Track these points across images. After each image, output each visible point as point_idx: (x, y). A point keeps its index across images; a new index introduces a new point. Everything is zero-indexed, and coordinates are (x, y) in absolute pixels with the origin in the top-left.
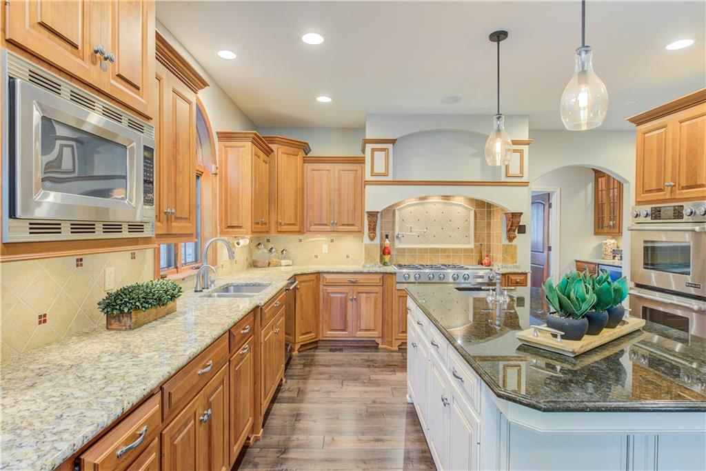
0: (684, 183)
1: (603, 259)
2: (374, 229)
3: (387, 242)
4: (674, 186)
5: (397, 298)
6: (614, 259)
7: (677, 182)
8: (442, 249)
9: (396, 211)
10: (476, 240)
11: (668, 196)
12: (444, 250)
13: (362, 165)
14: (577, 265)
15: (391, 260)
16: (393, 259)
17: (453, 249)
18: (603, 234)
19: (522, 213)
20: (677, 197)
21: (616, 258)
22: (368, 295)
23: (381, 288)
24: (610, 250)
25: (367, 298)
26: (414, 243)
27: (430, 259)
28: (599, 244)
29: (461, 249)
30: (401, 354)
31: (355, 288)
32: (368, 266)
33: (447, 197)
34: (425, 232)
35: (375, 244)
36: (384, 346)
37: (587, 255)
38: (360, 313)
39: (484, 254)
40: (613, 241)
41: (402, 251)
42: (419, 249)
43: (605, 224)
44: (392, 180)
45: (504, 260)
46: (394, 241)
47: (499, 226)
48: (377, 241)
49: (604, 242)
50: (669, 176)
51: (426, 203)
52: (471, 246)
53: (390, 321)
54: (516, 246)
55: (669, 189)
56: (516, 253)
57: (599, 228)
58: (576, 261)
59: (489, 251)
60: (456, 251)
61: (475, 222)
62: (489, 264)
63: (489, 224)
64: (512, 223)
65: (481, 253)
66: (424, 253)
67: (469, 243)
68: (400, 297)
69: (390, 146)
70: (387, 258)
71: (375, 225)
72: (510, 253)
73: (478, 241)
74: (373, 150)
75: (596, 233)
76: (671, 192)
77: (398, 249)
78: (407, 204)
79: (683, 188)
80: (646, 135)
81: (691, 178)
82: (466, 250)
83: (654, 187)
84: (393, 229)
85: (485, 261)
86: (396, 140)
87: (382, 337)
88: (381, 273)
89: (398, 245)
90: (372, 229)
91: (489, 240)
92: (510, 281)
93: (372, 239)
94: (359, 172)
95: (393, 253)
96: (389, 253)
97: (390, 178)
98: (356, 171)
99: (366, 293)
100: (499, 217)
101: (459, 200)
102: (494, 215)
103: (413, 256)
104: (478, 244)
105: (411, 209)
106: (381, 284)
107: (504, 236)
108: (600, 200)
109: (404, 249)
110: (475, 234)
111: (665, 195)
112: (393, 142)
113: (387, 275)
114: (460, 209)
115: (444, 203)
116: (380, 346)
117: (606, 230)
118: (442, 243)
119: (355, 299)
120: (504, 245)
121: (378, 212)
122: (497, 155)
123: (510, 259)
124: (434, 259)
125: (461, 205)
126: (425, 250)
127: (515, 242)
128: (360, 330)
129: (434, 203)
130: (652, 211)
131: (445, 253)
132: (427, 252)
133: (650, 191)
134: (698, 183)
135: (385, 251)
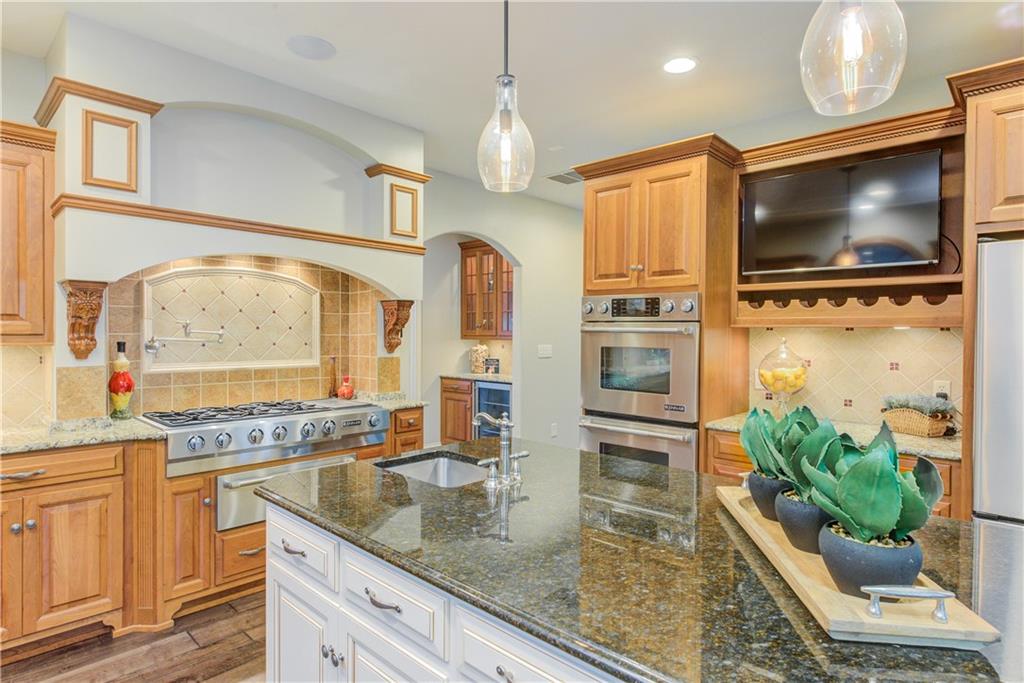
0: (657, 268)
1: (473, 372)
2: (90, 329)
3: (123, 362)
4: (643, 270)
5: (169, 499)
6: (487, 372)
7: (647, 265)
8: (257, 372)
9: (146, 285)
10: (324, 351)
11: (634, 285)
12: (262, 373)
13: (44, 153)
14: (442, 384)
15: (132, 403)
16: (138, 401)
17: (280, 370)
18: (474, 337)
19: (412, 302)
20: (646, 286)
21: (490, 371)
22: (79, 507)
23: (119, 481)
24: (481, 360)
25: (73, 517)
26: (193, 361)
27: (232, 394)
28: (467, 352)
29: (295, 370)
30: (185, 634)
31: (29, 496)
32: (68, 425)
33: (266, 261)
34: (221, 336)
35: (89, 369)
36: (129, 629)
37: (453, 368)
38: (50, 561)
39: (340, 376)
40: (485, 347)
41: (161, 381)
42: (205, 373)
43: (478, 324)
44: (147, 203)
45: (381, 385)
46: (138, 356)
47: (367, 323)
48: (99, 359)
49: (475, 348)
50: (634, 256)
51: (222, 272)
52: (315, 362)
53: (148, 561)
54: (398, 359)
55: (636, 273)
56: (398, 373)
57: (468, 329)
58: (442, 378)
59: (346, 371)
60: (285, 373)
61: (322, 317)
62: (350, 396)
63: (346, 320)
64: (398, 319)
65: (335, 375)
66: (218, 381)
67: (311, 356)
68: (176, 494)
69: (142, 119)
70: (123, 400)
71: (95, 319)
72: (389, 373)
73: (328, 353)
74: (91, 118)
75: (464, 336)
76: (638, 279)
77: (152, 376)
78: (172, 270)
79: (655, 274)
80: (599, 194)
81: (667, 260)
82: (305, 371)
83: (613, 270)
84: (137, 327)
85: (343, 389)
86: (162, 106)
87: (125, 606)
88: (117, 442)
89: (150, 366)
90: (83, 327)
91: (346, 350)
92: (398, 422)
93: (80, 354)
94: (34, 171)
95: (139, 386)
96: (129, 388)
97: (143, 198)
98: (24, 165)
99: (70, 502)
100: (370, 308)
101: (291, 271)
102: (355, 303)
103: (189, 390)
104: (327, 357)
105: (185, 282)
106: (119, 471)
107: (380, 341)
108: (469, 289)
109: (168, 375)
110: (322, 339)
111: (629, 282)
112: (152, 108)
113: (136, 446)
114: (292, 289)
115: (261, 276)
116: (116, 633)
117: (478, 331)
118: (258, 357)
119: (33, 528)
120: (380, 359)
121: (105, 284)
122: (503, 167)
123: (389, 384)
124: (239, 393)
125: (294, 282)
126: (220, 376)
127: (397, 353)
128: (52, 608)
129: (240, 274)
130: (613, 303)
131: (263, 377)
132: (224, 380)
133: (607, 276)
134: (676, 268)
135: (117, 384)
